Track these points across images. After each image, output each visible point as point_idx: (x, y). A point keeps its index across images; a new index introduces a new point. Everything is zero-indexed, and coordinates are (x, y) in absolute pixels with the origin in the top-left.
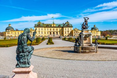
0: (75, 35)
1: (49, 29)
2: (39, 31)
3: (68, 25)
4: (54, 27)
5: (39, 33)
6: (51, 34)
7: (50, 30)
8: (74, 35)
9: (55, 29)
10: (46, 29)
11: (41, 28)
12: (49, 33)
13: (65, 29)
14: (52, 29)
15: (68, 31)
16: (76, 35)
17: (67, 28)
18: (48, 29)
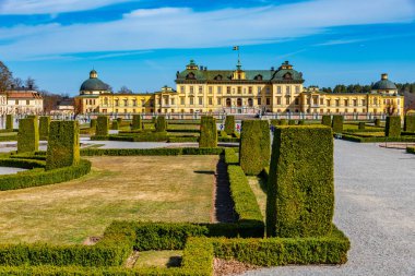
0: (308, 111)
1: (224, 87)
2: (191, 97)
3: (288, 76)
4: (240, 82)
5: (192, 102)
6: (229, 103)
7: (228, 91)
8: (305, 109)
9: (245, 87)
10: (215, 87)
11: (196, 87)
12: (224, 101)
13: (279, 88)
14: (234, 87)
15: (288, 97)
16: (312, 110)
17: (284, 87)
18: (219, 89)
